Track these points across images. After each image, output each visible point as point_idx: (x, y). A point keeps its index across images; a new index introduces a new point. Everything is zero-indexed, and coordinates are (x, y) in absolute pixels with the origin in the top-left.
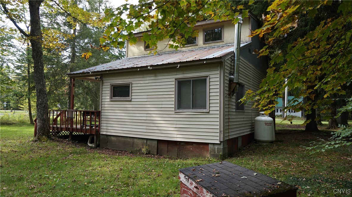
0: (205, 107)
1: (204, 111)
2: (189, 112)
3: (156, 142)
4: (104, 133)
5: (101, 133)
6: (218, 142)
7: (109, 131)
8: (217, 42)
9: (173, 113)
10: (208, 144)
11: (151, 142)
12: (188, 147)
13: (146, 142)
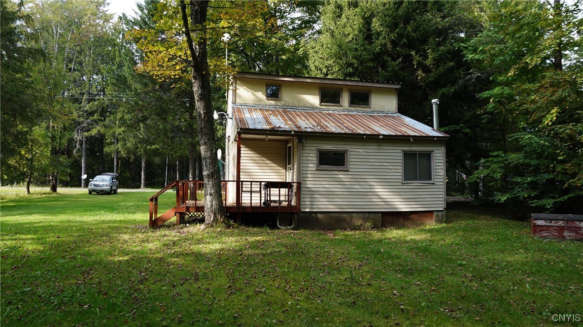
0: (430, 179)
1: (430, 182)
2: (416, 183)
3: (380, 215)
4: (308, 210)
5: (302, 210)
6: (442, 209)
7: (315, 207)
8: (364, 108)
9: (400, 184)
10: (432, 212)
11: (374, 215)
12: (413, 216)
13: (368, 215)
